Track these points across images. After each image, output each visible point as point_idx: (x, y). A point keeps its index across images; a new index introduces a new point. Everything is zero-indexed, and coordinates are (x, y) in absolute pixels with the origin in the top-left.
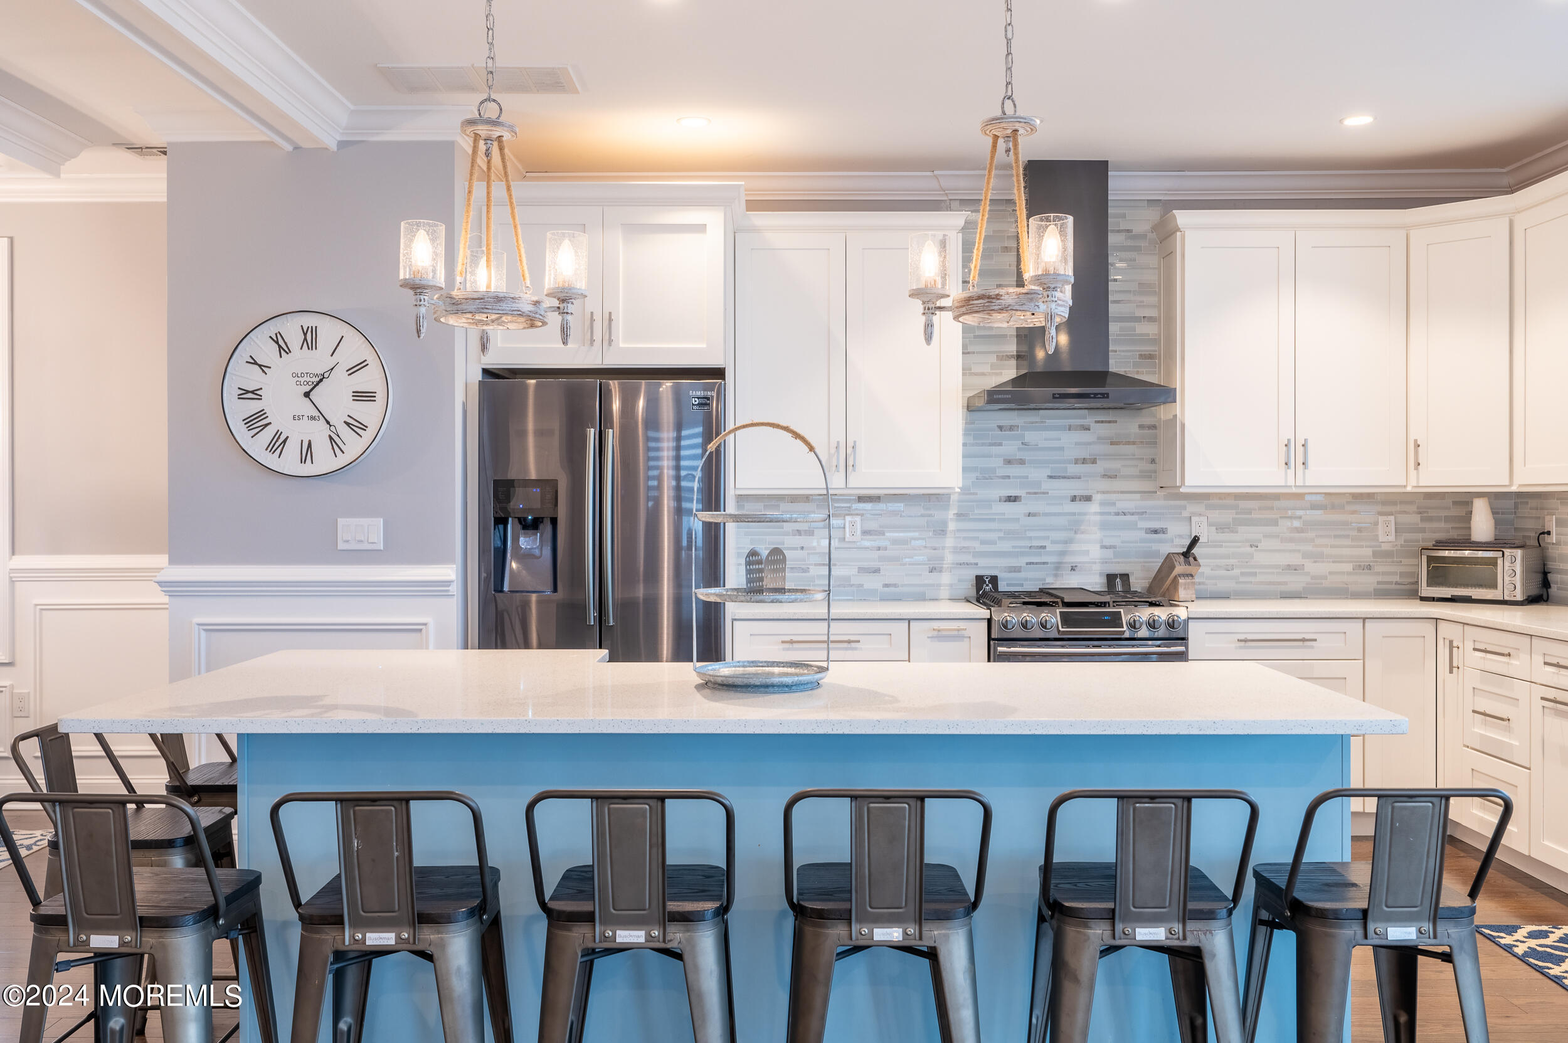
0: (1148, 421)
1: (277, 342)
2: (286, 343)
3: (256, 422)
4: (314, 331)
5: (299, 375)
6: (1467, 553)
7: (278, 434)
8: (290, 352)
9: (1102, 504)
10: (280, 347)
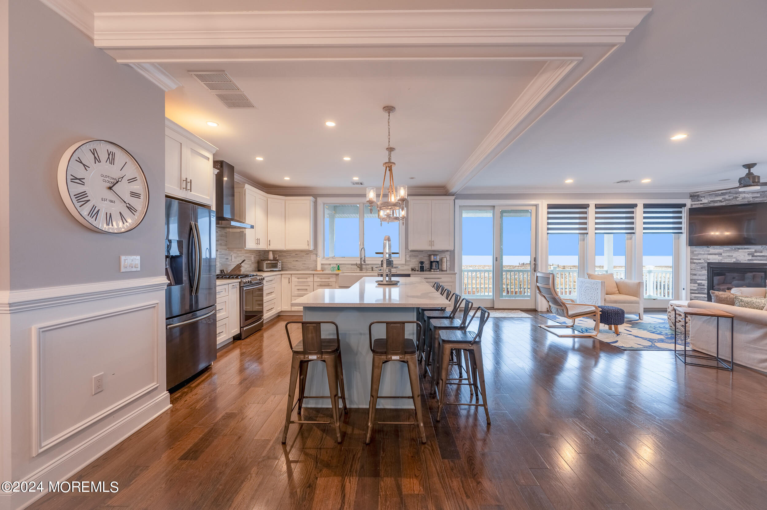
0: (225, 231)
1: (94, 154)
2: (98, 156)
3: (82, 198)
4: (113, 154)
5: (105, 176)
6: (269, 262)
7: (94, 207)
8: (100, 162)
9: (220, 252)
10: (95, 157)
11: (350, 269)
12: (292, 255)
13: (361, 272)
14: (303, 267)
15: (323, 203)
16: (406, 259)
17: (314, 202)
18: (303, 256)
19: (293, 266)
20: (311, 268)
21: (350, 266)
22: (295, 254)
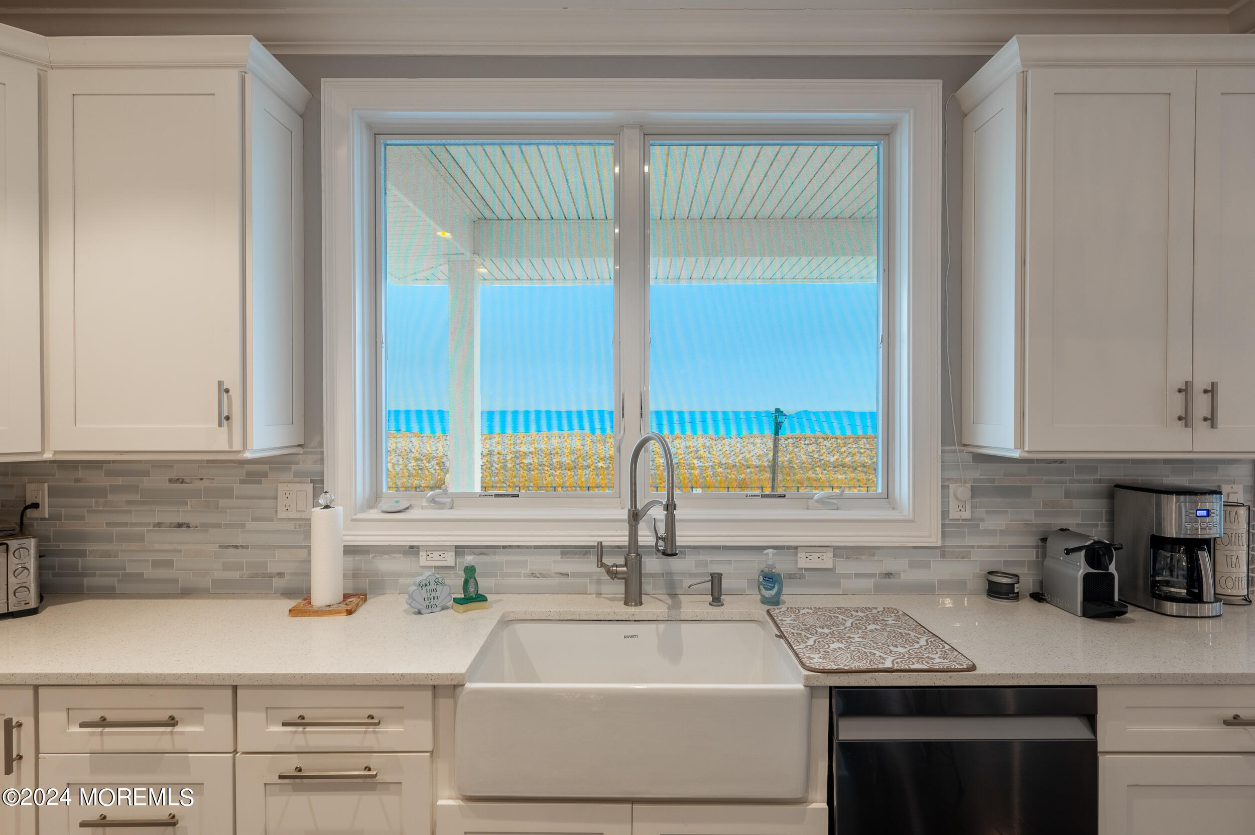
11: (556, 581)
12: (146, 483)
13: (633, 611)
14: (226, 567)
15: (369, 126)
16: (945, 514)
17: (301, 116)
18: (228, 493)
19: (156, 564)
20: (281, 575)
21: (555, 564)
22: (171, 481)
